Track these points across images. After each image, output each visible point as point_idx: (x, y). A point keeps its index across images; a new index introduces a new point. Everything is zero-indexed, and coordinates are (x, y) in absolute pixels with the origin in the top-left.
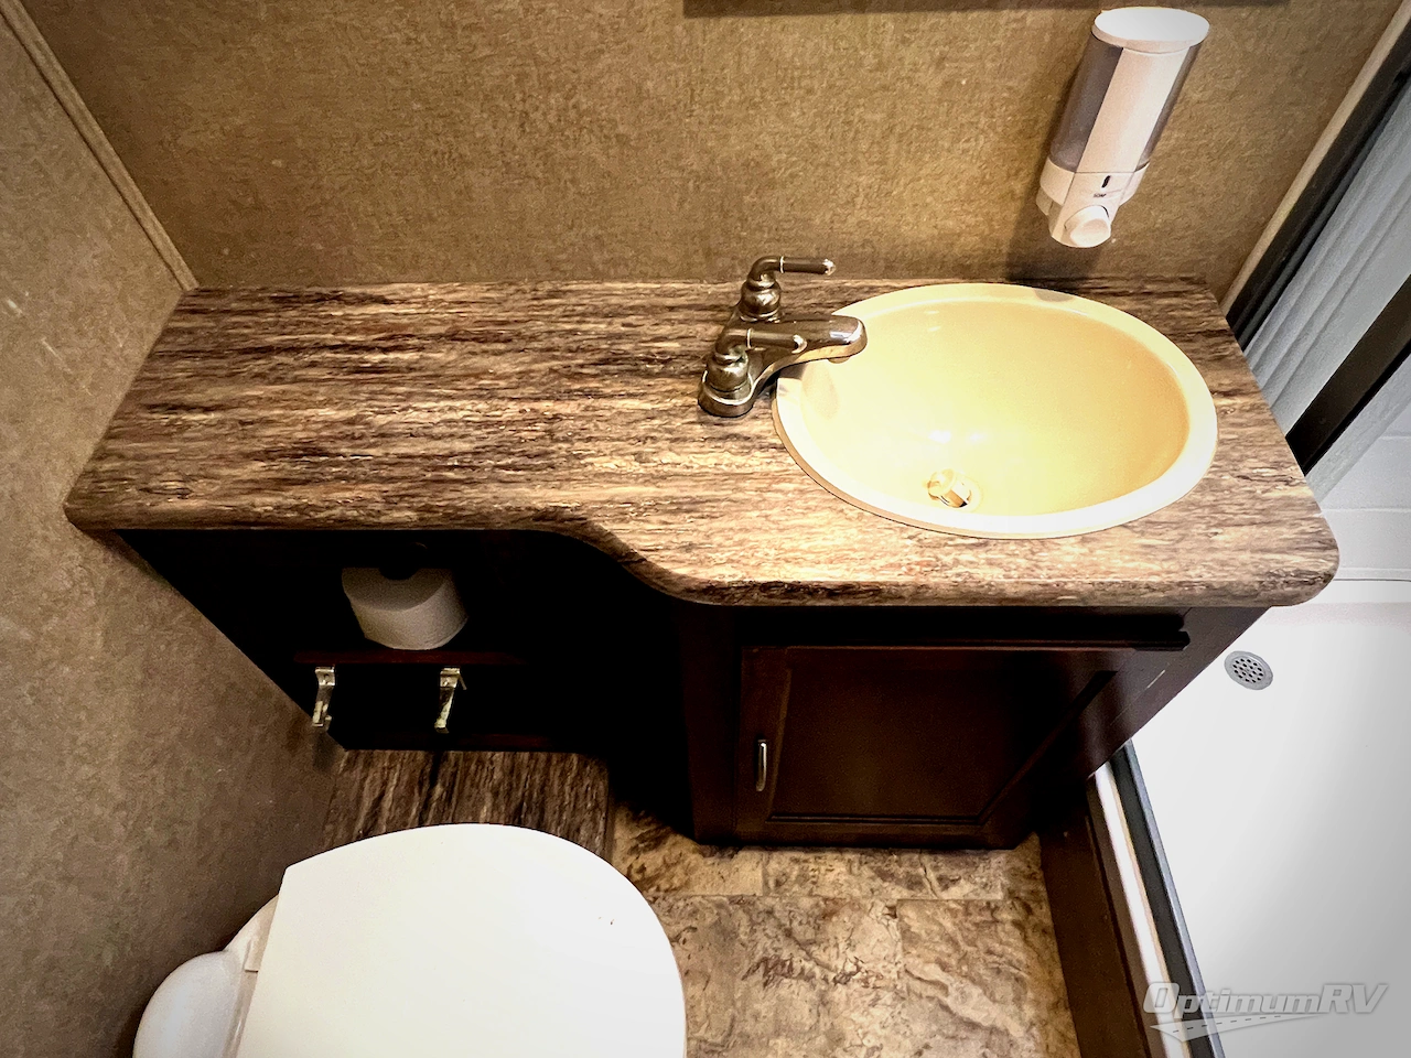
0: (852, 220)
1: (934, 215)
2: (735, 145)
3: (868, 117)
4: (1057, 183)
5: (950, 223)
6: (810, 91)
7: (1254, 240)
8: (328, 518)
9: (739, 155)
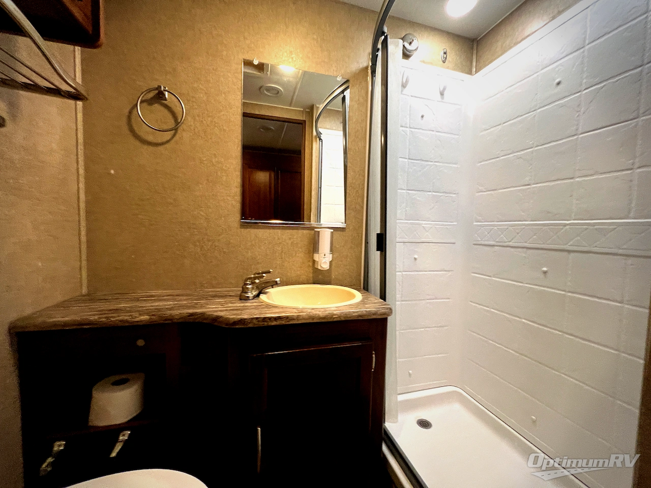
0: (277, 272)
1: (294, 271)
2: (250, 254)
3: (278, 248)
4: (316, 257)
5: (299, 272)
6: (265, 243)
7: (360, 275)
8: (117, 320)
9: (251, 256)
